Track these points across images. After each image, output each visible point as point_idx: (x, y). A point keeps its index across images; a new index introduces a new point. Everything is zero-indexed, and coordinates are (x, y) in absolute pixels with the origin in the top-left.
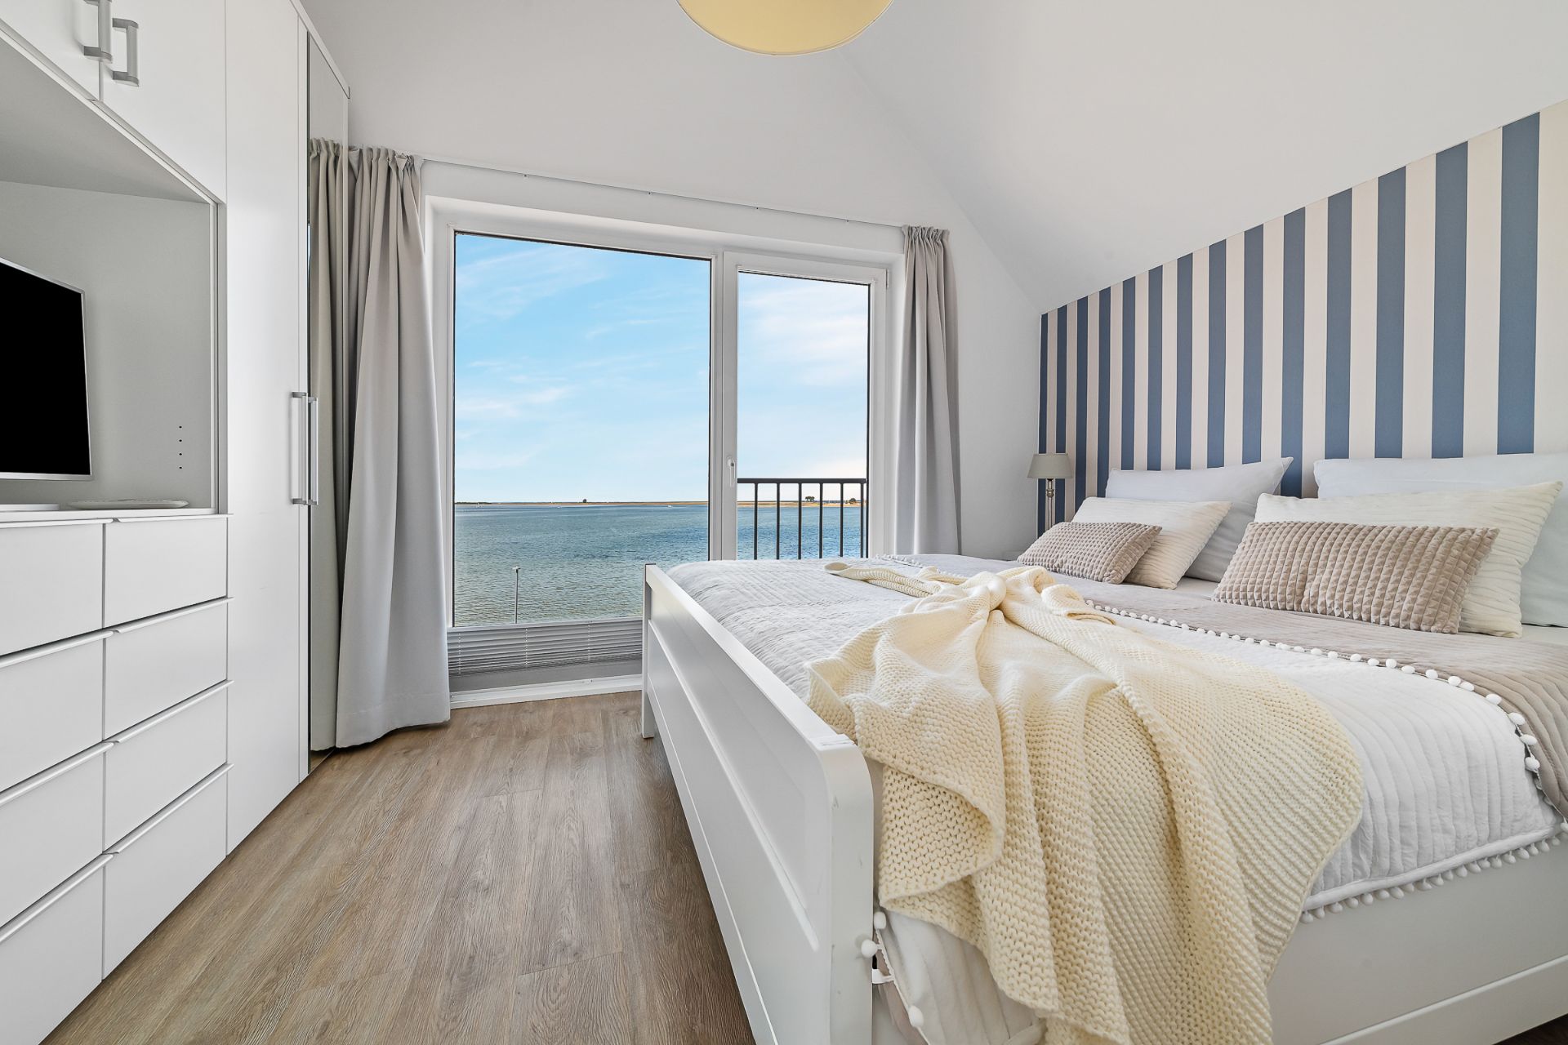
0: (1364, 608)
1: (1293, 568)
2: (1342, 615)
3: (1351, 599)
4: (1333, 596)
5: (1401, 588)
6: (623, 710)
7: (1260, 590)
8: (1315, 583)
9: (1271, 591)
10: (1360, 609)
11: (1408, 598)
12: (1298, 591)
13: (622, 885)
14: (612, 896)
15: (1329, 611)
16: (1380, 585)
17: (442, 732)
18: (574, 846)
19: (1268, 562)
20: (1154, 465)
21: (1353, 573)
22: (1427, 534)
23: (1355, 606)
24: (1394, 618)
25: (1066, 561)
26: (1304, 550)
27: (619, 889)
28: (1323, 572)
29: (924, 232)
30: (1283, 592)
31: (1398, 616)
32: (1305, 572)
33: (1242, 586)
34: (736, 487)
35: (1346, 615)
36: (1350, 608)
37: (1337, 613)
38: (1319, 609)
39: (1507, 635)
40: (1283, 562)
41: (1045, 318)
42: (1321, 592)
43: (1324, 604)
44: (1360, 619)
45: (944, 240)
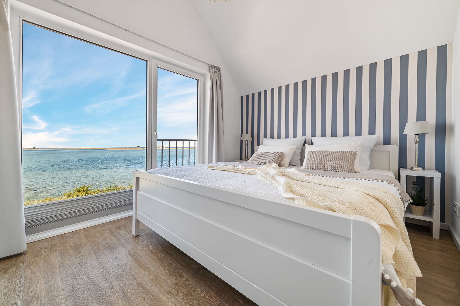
0: (338, 169)
1: (322, 161)
2: (333, 171)
3: (335, 167)
4: (331, 167)
5: (345, 164)
6: (117, 227)
7: (315, 166)
8: (327, 164)
9: (318, 166)
10: (337, 169)
11: (346, 166)
12: (324, 166)
13: (167, 293)
14: (166, 299)
15: (331, 170)
16: (340, 164)
17: (23, 256)
18: (135, 285)
19: (316, 160)
20: (272, 137)
21: (335, 162)
22: (346, 153)
23: (336, 169)
24: (344, 171)
25: (262, 162)
26: (323, 157)
27: (167, 295)
28: (328, 162)
29: (216, 67)
30: (321, 167)
31: (345, 170)
32: (325, 162)
33: (311, 166)
34: (157, 142)
35: (334, 171)
36: (335, 169)
37: (332, 170)
38: (328, 170)
39: (359, 172)
40: (320, 160)
41: (242, 97)
42: (329, 166)
43: (330, 169)
44: (337, 171)
45: (220, 71)
